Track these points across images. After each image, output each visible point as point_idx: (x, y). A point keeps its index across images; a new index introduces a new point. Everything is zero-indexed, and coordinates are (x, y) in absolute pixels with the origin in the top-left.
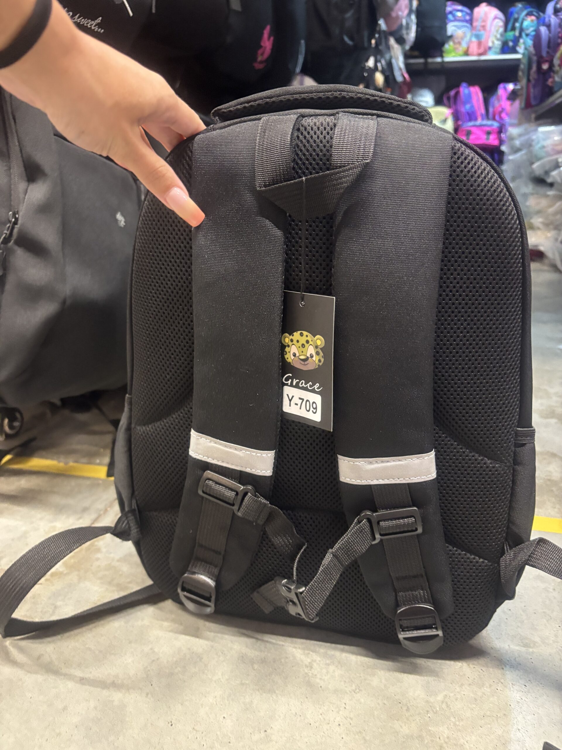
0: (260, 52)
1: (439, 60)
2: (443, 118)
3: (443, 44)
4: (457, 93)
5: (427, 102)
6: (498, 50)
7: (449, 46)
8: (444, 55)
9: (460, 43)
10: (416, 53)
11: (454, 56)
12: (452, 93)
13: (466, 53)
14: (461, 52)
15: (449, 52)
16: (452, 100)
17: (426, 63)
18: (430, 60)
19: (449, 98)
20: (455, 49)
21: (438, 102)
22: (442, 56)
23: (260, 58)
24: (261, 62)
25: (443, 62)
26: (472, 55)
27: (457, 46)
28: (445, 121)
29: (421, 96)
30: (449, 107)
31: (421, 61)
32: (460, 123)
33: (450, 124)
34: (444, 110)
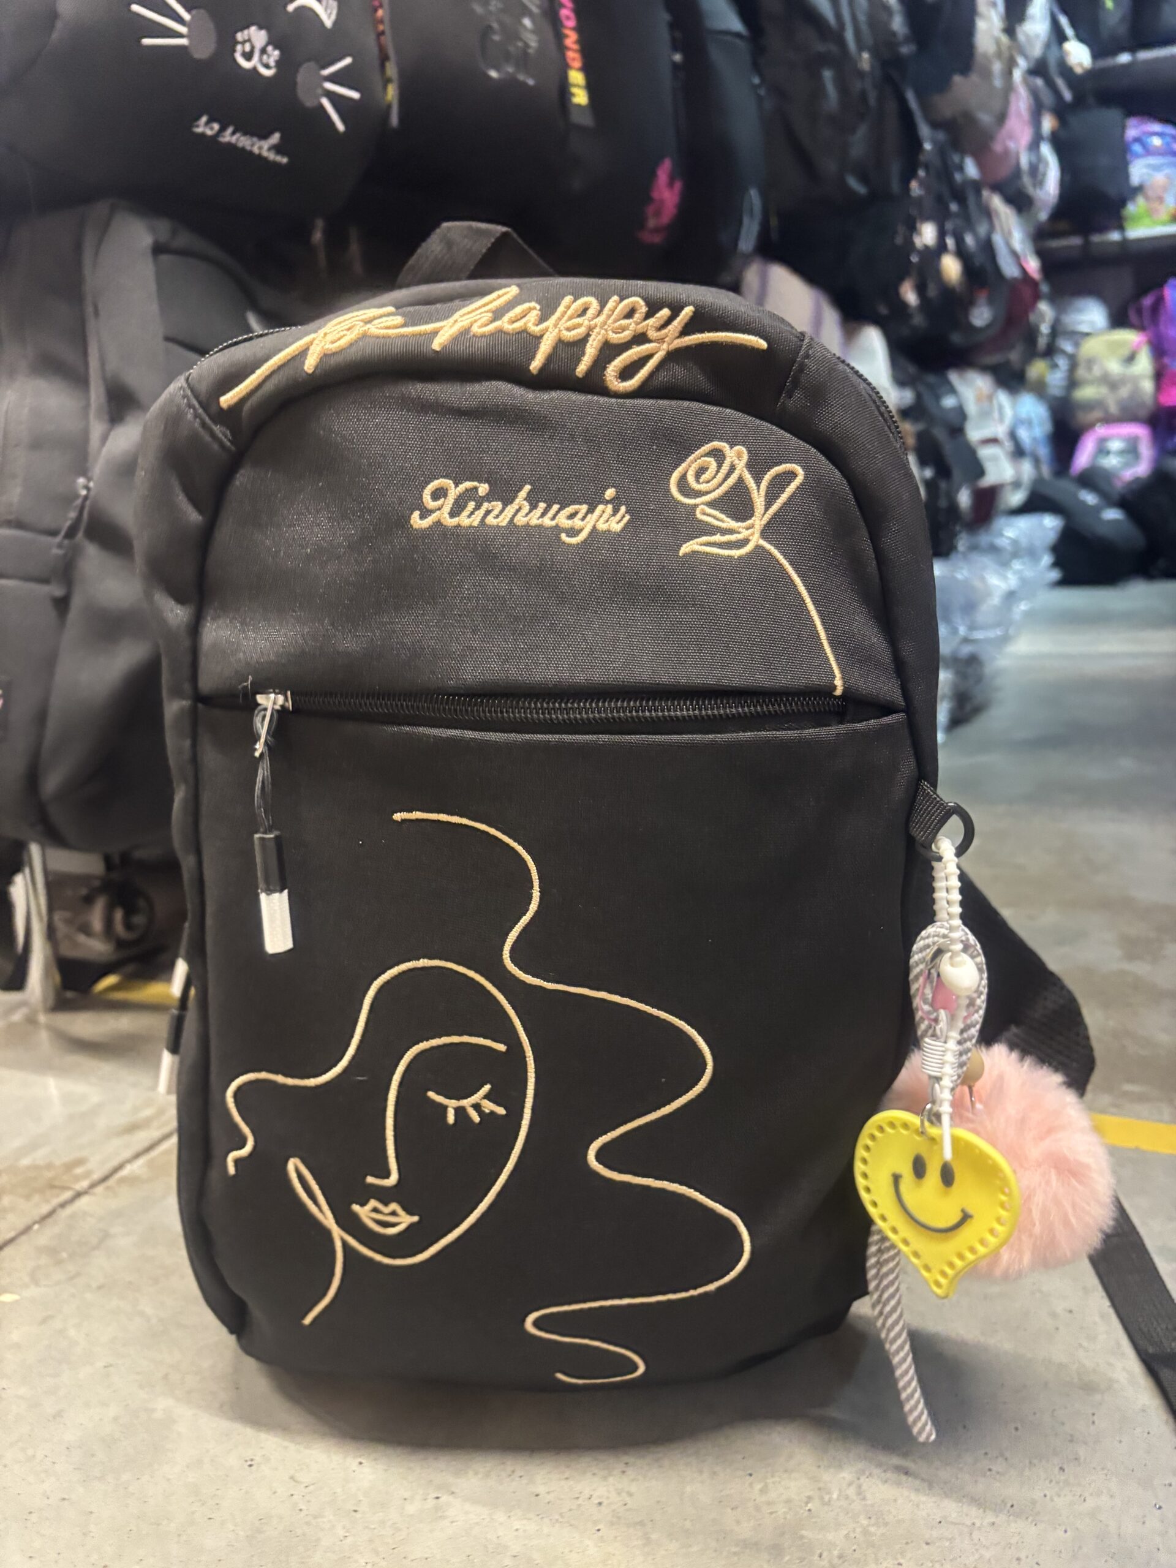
0: (650, 210)
1: (1115, 236)
2: (1126, 352)
3: (1122, 202)
4: (1159, 301)
5: (1092, 323)
7: (1133, 208)
8: (1126, 225)
9: (1161, 199)
10: (1063, 225)
11: (1150, 227)
12: (1147, 301)
14: (1164, 218)
15: (1137, 219)
16: (1146, 314)
17: (1087, 244)
18: (1096, 238)
19: (1139, 311)
20: (1151, 213)
21: (1119, 320)
22: (1121, 228)
23: (652, 223)
24: (656, 230)
25: (1125, 242)
27: (1156, 205)
28: (1131, 359)
29: (1080, 311)
30: (1140, 327)
31: (1076, 241)
32: (1166, 360)
33: (1144, 364)
34: (1129, 337)
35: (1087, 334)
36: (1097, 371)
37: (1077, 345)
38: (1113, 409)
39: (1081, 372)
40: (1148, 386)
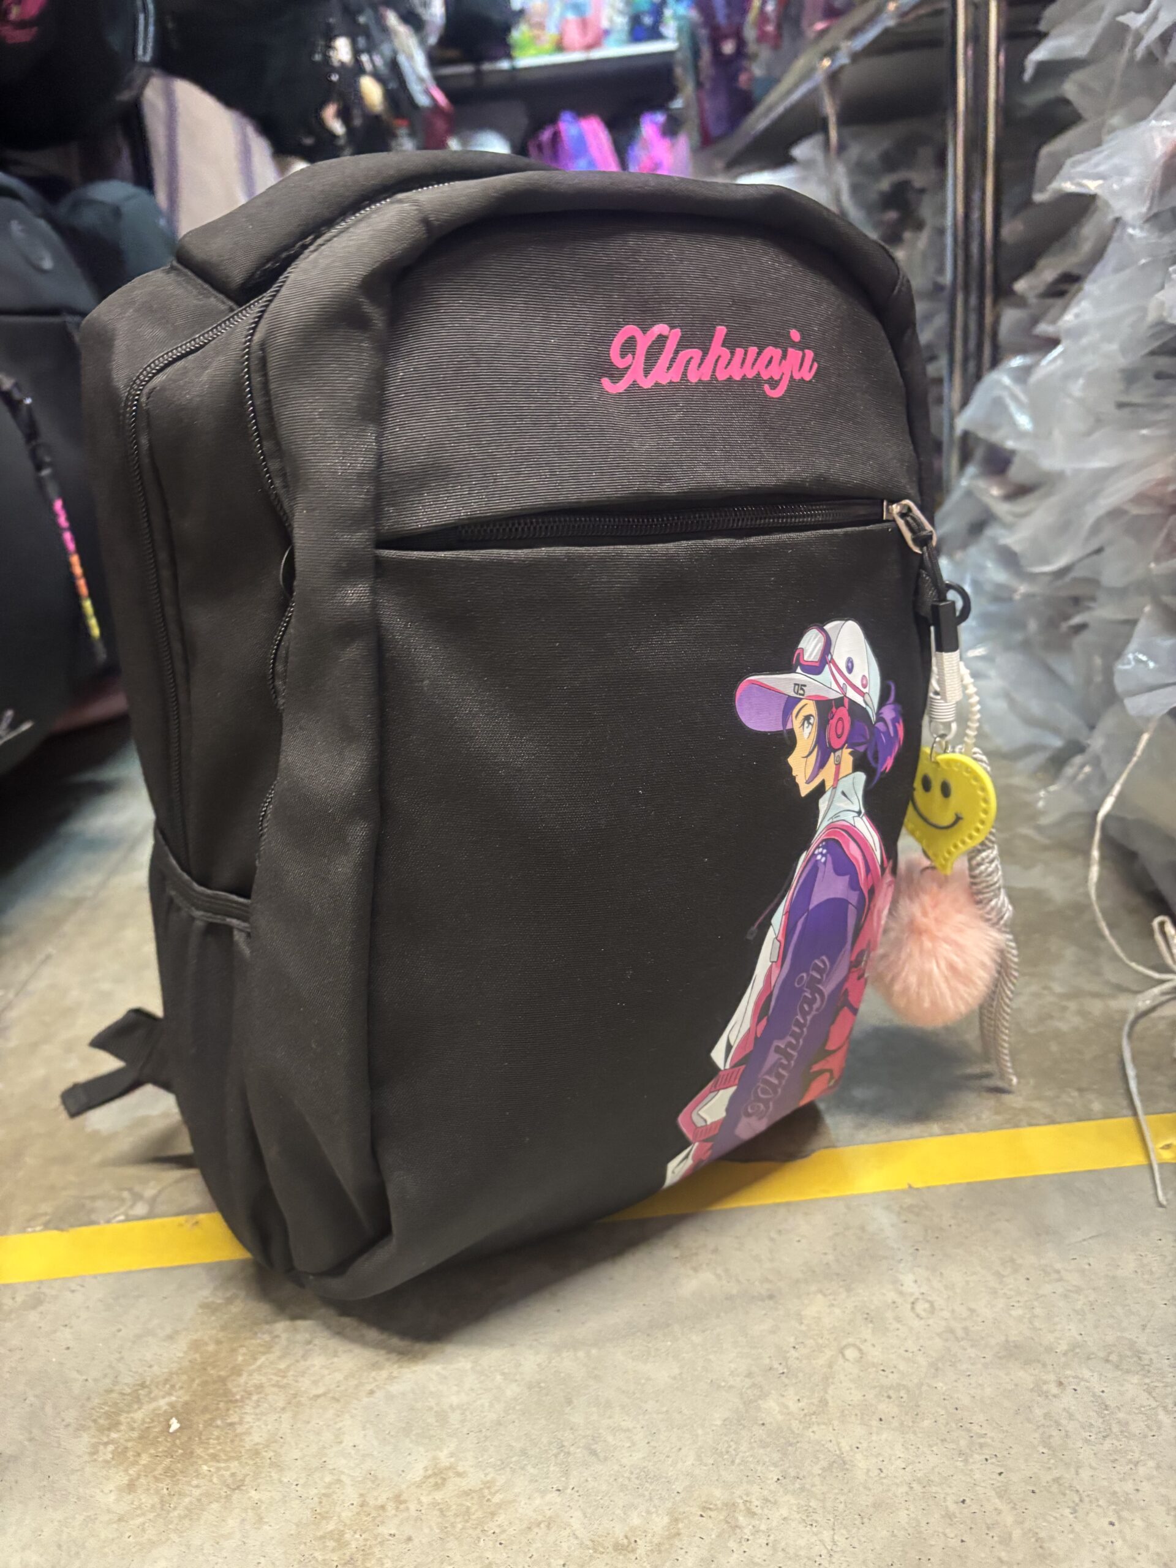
1: (504, 65)
3: (507, 29)
4: (556, 137)
6: (624, 36)
7: (519, 34)
8: (514, 53)
9: (541, 26)
10: (453, 53)
11: (536, 55)
12: (546, 135)
13: (560, 47)
14: (548, 46)
15: (523, 47)
16: (547, 151)
17: (479, 75)
18: (487, 66)
19: (540, 147)
20: (534, 41)
22: (509, 56)
25: (514, 70)
26: (572, 49)
27: (539, 32)
31: (468, 69)
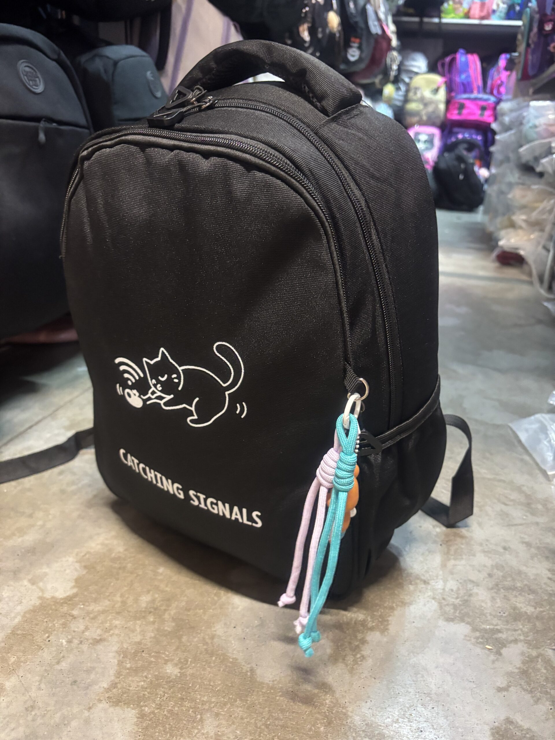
1: (436, 20)
2: (435, 86)
3: (441, 3)
4: (453, 60)
5: (419, 67)
6: (503, 15)
7: (446, 6)
8: (443, 15)
9: (461, 4)
11: (453, 18)
12: (448, 59)
13: (467, 16)
14: (462, 14)
15: (448, 13)
16: (446, 67)
17: (421, 23)
18: (426, 20)
19: (443, 65)
20: (455, 10)
21: (432, 68)
22: (440, 17)
25: (440, 24)
26: (474, 18)
27: (458, 6)
28: (436, 91)
29: (414, 60)
30: (443, 75)
31: (416, 19)
33: (442, 95)
34: (437, 79)
35: (417, 74)
36: (419, 95)
37: (411, 78)
38: (425, 118)
39: (411, 95)
40: (442, 107)
